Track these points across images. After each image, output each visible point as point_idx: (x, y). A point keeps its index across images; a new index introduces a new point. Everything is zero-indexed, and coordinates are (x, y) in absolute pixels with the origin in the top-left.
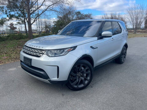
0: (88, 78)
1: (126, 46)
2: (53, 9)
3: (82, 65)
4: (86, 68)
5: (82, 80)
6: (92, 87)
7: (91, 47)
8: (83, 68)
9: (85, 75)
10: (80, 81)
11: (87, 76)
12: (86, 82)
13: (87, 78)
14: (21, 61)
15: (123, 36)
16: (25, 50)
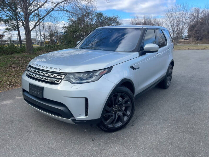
0: (129, 113)
1: (172, 63)
2: (64, 9)
3: (119, 94)
4: (126, 99)
5: (119, 116)
6: (133, 125)
8: (120, 99)
9: (124, 108)
10: (116, 118)
13: (127, 112)
14: (24, 90)
15: (168, 49)
16: (31, 73)
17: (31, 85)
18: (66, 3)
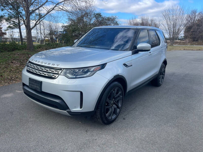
1: (165, 63)
2: (64, 9)
6: (124, 119)
7: (124, 64)
14: (24, 85)
15: (161, 49)
18: (65, 3)
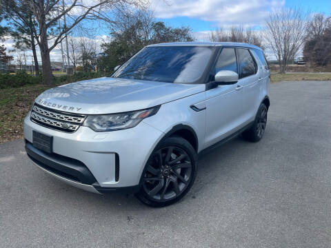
0: (187, 178)
1: (266, 102)
2: (101, 16)
3: (171, 148)
4: (182, 156)
5: (171, 182)
6: (194, 197)
7: (192, 107)
8: (173, 156)
9: (179, 171)
10: (167, 186)
11: (183, 174)
12: (182, 187)
13: (184, 177)
15: (259, 80)
16: (37, 115)
17: (36, 133)
